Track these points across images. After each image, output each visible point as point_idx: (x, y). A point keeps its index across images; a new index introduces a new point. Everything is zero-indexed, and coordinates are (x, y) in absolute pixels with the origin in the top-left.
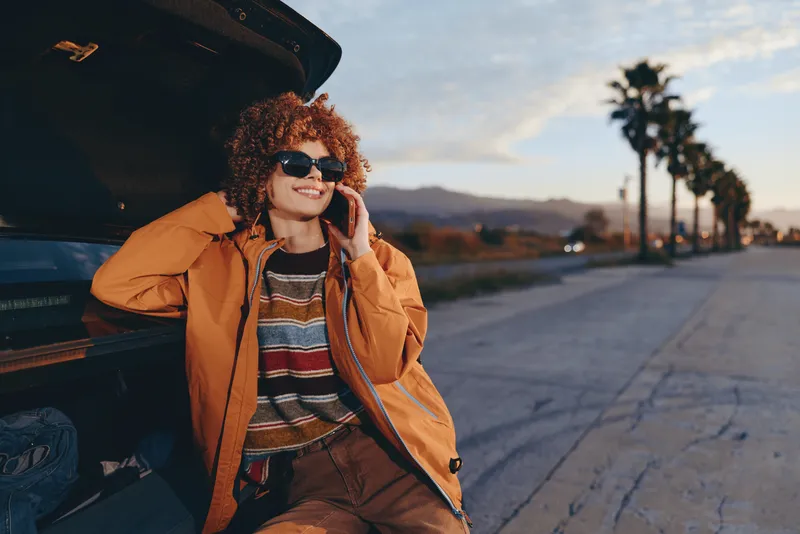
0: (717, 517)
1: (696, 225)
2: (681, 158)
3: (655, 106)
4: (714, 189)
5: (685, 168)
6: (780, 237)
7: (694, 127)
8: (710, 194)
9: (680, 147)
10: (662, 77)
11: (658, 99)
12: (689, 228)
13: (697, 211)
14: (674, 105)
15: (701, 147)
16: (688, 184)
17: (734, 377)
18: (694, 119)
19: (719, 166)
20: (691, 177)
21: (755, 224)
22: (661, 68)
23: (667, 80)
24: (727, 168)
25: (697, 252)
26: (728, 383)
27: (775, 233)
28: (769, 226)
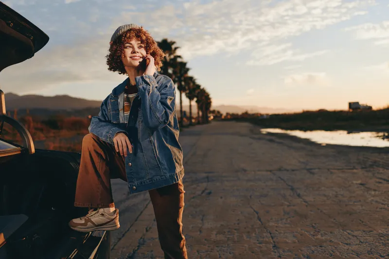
0: (201, 222)
1: (191, 113)
2: (183, 83)
3: (171, 60)
4: (197, 97)
5: (185, 87)
6: (223, 117)
7: (188, 70)
8: (195, 99)
9: (183, 79)
10: (173, 47)
11: (172, 57)
12: (188, 114)
13: (190, 106)
14: (179, 60)
15: (191, 78)
16: (186, 94)
17: (206, 173)
18: (188, 66)
19: (199, 86)
20: (187, 92)
21: (214, 112)
22: (173, 43)
23: (176, 48)
24: (202, 87)
25: (191, 124)
26: (204, 175)
27: (221, 115)
28: (219, 112)
